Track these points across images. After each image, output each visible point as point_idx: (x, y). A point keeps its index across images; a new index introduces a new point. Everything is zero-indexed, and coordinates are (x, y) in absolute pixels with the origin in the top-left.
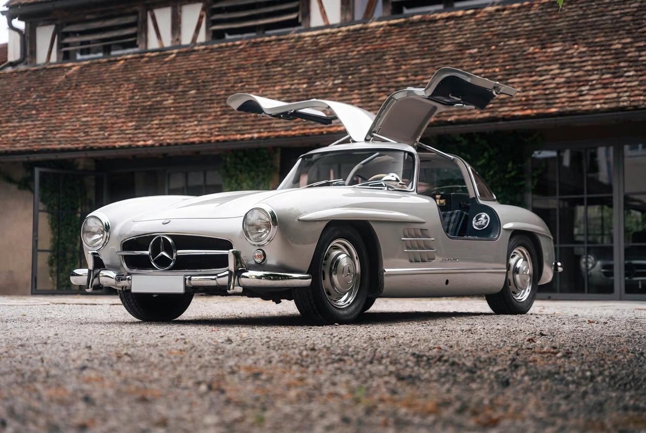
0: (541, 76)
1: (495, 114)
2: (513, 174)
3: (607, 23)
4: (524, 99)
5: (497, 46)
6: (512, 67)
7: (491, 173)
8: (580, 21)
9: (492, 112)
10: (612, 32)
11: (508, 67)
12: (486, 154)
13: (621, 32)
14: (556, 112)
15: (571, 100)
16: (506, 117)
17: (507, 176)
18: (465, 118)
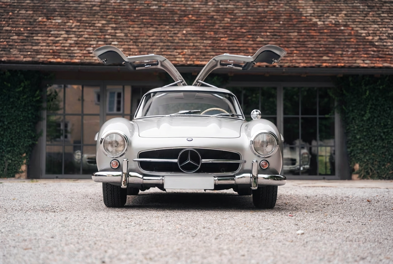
0: (57, 37)
1: (36, 59)
2: (38, 98)
3: (85, 9)
4: (51, 51)
5: (13, 13)
6: (31, 29)
7: (25, 97)
8: (66, 5)
9: (33, 58)
10: (91, 15)
11: (29, 29)
12: (22, 84)
13: (97, 16)
14: (79, 62)
15: (85, 55)
16: (45, 62)
17: (34, 100)
18: (14, 60)
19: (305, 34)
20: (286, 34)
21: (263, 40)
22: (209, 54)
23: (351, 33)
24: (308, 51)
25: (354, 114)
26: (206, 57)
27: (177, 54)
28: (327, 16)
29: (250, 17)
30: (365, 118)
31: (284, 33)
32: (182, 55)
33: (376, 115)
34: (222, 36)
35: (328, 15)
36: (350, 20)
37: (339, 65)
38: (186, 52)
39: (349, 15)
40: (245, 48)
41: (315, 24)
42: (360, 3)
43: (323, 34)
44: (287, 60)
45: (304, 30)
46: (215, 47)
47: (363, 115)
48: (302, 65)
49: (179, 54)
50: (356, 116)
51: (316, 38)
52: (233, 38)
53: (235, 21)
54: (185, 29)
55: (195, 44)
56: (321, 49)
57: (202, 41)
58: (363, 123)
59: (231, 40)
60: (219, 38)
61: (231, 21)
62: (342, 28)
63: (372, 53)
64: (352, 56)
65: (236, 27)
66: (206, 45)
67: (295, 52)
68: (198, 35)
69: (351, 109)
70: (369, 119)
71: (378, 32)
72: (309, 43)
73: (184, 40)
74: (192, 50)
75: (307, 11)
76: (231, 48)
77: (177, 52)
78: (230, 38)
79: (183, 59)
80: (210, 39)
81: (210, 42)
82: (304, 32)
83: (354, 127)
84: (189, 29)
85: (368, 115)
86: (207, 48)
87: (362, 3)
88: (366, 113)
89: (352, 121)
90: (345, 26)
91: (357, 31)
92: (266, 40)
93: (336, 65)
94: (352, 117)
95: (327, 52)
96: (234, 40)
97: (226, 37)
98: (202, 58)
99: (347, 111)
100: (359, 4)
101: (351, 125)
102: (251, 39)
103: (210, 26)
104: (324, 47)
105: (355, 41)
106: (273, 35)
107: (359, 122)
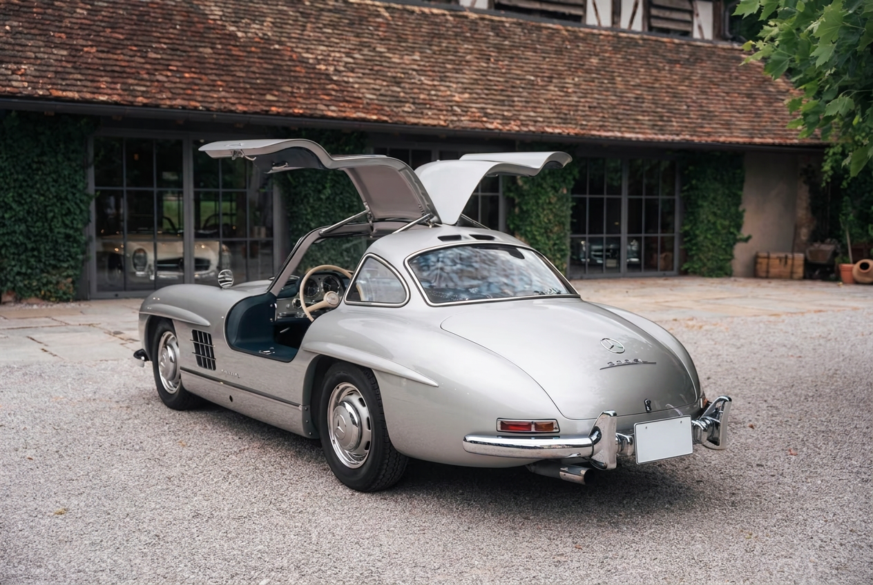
19: (223, 52)
20: (193, 49)
21: (159, 56)
22: (71, 76)
23: (291, 56)
24: (239, 82)
25: (307, 189)
26: (68, 82)
27: (10, 72)
28: (246, 23)
29: (121, 12)
30: (323, 196)
31: (191, 47)
32: (21, 75)
33: (339, 192)
34: (84, 43)
35: (248, 21)
36: (285, 35)
37: (296, 111)
38: (25, 69)
39: (279, 25)
40: (133, 70)
41: (233, 36)
42: (288, 7)
43: (252, 55)
44: (213, 97)
45: (220, 44)
46: (78, 64)
47: (320, 192)
48: (240, 108)
49: (14, 72)
50: (310, 192)
51: (244, 61)
52: (106, 49)
53: (96, 16)
54: (7, 23)
55: (40, 55)
56: (258, 81)
57: (49, 50)
58: (319, 203)
59: (103, 52)
60: (80, 48)
61: (88, 14)
62: (277, 47)
63: (333, 93)
64: (308, 96)
65: (104, 27)
66: (59, 58)
67: (219, 83)
68: (38, 37)
69: (302, 180)
70: (328, 198)
71: (331, 59)
72: (237, 68)
73: (14, 45)
74: (36, 67)
75: (212, 10)
76: (109, 68)
77: (7, 69)
78: (100, 49)
79: (26, 84)
80: (61, 46)
81: (65, 53)
82: (222, 49)
83: (306, 210)
84: (15, 24)
85: (328, 191)
86: (64, 64)
87: (292, 7)
88: (324, 188)
89: (302, 200)
90: (280, 43)
91: (300, 53)
92: (165, 56)
93: (291, 111)
94: (303, 193)
95: (268, 87)
96: (108, 52)
97: (92, 46)
98: (61, 85)
99: (294, 184)
100: (285, 8)
101: (302, 206)
102: (139, 54)
103: (54, 21)
104: (262, 78)
105: (303, 71)
106: (173, 50)
107: (314, 200)
